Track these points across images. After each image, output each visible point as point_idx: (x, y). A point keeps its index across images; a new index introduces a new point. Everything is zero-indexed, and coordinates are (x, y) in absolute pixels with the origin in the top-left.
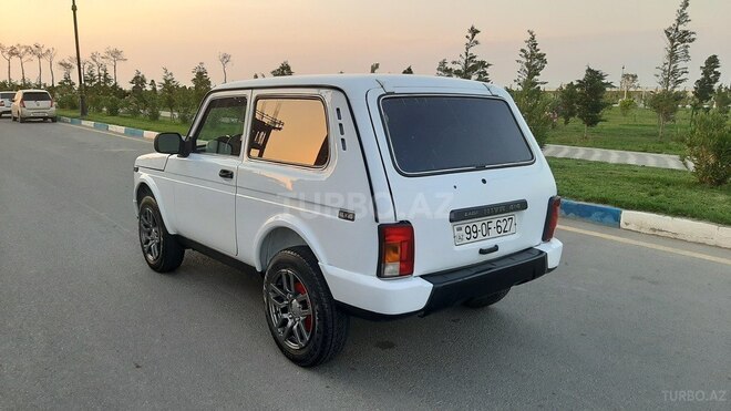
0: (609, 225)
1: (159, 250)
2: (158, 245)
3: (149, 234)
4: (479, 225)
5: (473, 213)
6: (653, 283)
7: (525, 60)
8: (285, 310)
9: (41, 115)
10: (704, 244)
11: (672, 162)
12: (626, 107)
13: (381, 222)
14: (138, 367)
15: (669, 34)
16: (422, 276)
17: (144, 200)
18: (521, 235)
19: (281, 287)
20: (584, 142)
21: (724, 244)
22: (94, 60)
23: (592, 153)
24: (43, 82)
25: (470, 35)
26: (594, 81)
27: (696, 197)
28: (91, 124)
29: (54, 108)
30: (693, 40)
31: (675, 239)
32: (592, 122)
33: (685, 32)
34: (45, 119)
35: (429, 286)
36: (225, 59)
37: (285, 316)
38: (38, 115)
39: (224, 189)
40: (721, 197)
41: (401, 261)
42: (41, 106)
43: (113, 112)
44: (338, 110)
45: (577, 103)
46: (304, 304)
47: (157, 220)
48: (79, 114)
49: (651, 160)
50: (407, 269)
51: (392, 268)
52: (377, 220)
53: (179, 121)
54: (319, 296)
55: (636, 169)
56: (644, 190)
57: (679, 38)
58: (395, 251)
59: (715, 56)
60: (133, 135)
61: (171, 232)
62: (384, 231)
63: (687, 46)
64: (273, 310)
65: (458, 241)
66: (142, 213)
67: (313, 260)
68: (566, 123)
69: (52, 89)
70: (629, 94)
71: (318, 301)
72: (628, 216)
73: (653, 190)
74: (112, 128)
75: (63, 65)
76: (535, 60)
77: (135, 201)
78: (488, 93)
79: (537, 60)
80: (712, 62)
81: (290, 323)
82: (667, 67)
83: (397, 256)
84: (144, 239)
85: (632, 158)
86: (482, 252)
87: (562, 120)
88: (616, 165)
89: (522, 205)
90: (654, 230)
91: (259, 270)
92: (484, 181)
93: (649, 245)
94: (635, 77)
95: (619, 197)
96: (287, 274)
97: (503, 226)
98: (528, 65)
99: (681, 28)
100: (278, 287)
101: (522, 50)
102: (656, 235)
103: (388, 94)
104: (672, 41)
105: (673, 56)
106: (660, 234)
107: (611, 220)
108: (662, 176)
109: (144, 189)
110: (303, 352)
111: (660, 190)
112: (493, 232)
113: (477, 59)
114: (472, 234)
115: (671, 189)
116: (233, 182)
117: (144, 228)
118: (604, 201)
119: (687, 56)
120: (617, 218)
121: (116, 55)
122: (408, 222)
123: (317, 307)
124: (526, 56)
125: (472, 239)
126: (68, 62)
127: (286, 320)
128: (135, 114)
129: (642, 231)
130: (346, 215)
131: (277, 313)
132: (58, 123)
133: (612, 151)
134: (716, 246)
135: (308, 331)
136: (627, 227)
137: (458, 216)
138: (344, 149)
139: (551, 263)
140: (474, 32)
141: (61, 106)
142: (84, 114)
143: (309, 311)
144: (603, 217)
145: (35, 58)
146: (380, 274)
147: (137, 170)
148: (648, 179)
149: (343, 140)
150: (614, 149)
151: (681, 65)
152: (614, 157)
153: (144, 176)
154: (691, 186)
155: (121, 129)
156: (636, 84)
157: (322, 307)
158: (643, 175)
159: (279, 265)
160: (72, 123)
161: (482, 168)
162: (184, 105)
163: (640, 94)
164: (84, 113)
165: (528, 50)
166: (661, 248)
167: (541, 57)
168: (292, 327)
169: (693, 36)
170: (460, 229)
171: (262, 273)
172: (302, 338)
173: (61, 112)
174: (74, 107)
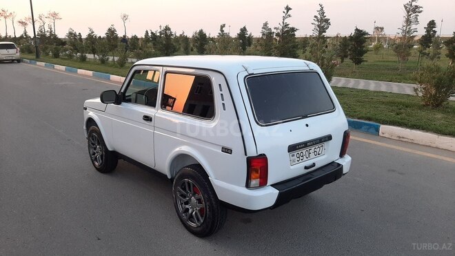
0: (372, 134)
1: (102, 159)
2: (102, 156)
3: (95, 149)
4: (304, 151)
5: (302, 146)
6: (401, 174)
7: (317, 23)
8: (187, 203)
9: (10, 58)
10: (429, 146)
11: (407, 89)
12: (377, 48)
13: (248, 155)
14: (99, 239)
15: (406, 8)
16: (272, 185)
17: (91, 128)
18: (328, 155)
19: (184, 189)
20: (353, 75)
21: (441, 146)
22: (41, 19)
23: (359, 83)
24: (9, 35)
25: (286, 11)
26: (360, 36)
27: (425, 115)
28: (43, 64)
29: (18, 54)
30: (421, 11)
31: (412, 143)
32: (358, 61)
33: (416, 6)
34: (12, 61)
35: (276, 192)
36: (125, 18)
37: (187, 206)
38: (8, 58)
39: (146, 127)
40: (439, 116)
41: (260, 178)
42: (10, 53)
43: (56, 56)
44: (220, 85)
45: (350, 50)
46: (199, 201)
47: (100, 140)
48: (34, 57)
49: (395, 88)
50: (263, 183)
51: (254, 182)
52: (246, 155)
53: (100, 62)
54: (209, 197)
55: (387, 95)
56: (392, 111)
57: (413, 10)
58: (257, 172)
59: (433, 21)
60: (70, 71)
61: (110, 149)
62: (250, 161)
63: (417, 15)
64: (179, 203)
65: (292, 163)
66: (90, 136)
67: (206, 176)
68: (342, 62)
69: (15, 39)
70: (379, 39)
71: (209, 200)
72: (384, 129)
73: (398, 111)
74: (57, 67)
75: (21, 23)
76: (323, 23)
77: (85, 128)
78: (307, 68)
79: (324, 23)
80: (432, 24)
81: (190, 211)
82: (405, 28)
83: (258, 175)
84: (91, 153)
85: (384, 87)
86: (306, 168)
87: (339, 60)
88: (375, 92)
89: (329, 138)
90: (400, 137)
91: (169, 177)
92: (307, 125)
93: (397, 148)
94: (382, 29)
95: (378, 117)
96: (189, 183)
97: (318, 150)
98: (318, 26)
99: (414, 4)
100: (182, 189)
101: (315, 17)
102: (400, 140)
103: (250, 75)
104: (408, 12)
105: (408, 22)
106: (403, 140)
107: (373, 131)
108: (403, 101)
109: (91, 121)
110: (199, 229)
111: (402, 111)
112: (312, 155)
113: (290, 26)
114: (300, 158)
115: (408, 110)
116: (152, 123)
117: (91, 145)
118: (369, 119)
119: (417, 22)
120: (377, 130)
121: (55, 16)
122: (264, 155)
123: (208, 203)
124: (318, 20)
125: (301, 161)
126: (24, 21)
127: (188, 210)
128: (70, 56)
129: (393, 138)
130: (227, 150)
131: (182, 204)
132: (21, 63)
133: (371, 81)
134: (437, 148)
135: (202, 216)
136: (384, 135)
137: (292, 148)
138: (224, 110)
139: (345, 170)
140: (288, 9)
141: (22, 51)
142: (38, 58)
143: (203, 205)
144: (368, 129)
145: (2, 18)
146: (248, 186)
147: (86, 109)
148: (394, 103)
149: (223, 104)
150: (372, 79)
151: (413, 27)
152: (372, 85)
153: (91, 114)
154: (421, 107)
155: (63, 68)
156: (383, 33)
157: (211, 204)
158: (391, 99)
159: (183, 176)
160: (30, 63)
161: (305, 117)
162: (102, 51)
163: (385, 38)
164: (38, 56)
165: (319, 16)
166: (404, 149)
167: (327, 21)
168: (192, 213)
169: (421, 9)
170: (293, 156)
171: (172, 180)
172: (198, 220)
173: (23, 56)
174: (30, 52)
